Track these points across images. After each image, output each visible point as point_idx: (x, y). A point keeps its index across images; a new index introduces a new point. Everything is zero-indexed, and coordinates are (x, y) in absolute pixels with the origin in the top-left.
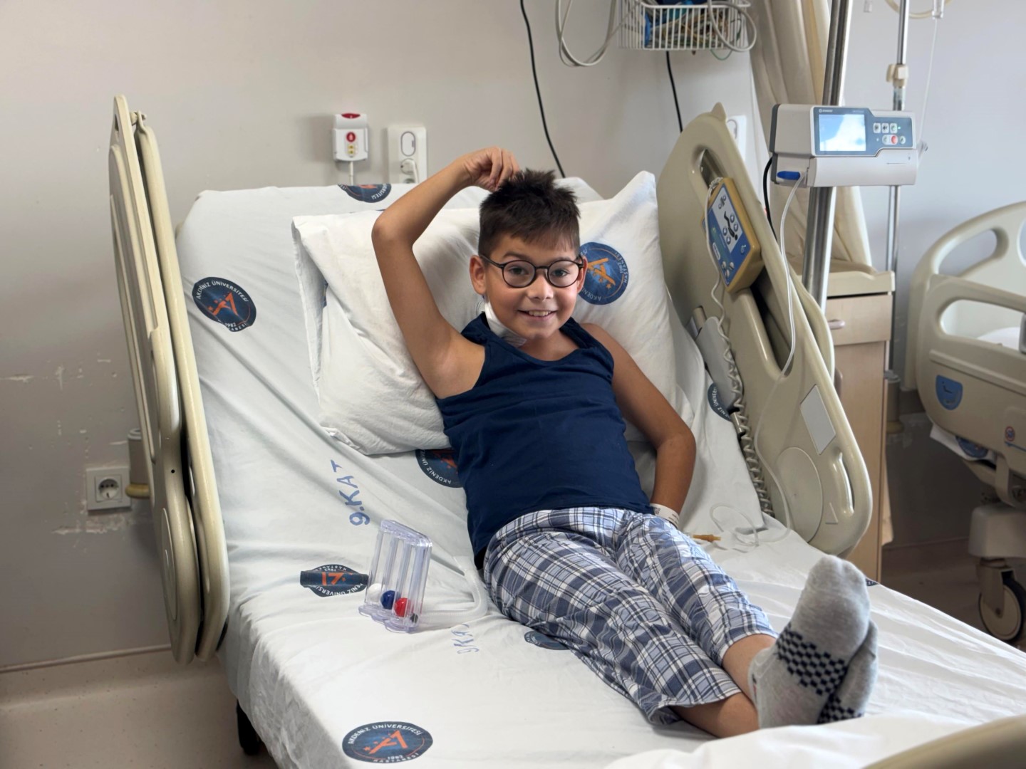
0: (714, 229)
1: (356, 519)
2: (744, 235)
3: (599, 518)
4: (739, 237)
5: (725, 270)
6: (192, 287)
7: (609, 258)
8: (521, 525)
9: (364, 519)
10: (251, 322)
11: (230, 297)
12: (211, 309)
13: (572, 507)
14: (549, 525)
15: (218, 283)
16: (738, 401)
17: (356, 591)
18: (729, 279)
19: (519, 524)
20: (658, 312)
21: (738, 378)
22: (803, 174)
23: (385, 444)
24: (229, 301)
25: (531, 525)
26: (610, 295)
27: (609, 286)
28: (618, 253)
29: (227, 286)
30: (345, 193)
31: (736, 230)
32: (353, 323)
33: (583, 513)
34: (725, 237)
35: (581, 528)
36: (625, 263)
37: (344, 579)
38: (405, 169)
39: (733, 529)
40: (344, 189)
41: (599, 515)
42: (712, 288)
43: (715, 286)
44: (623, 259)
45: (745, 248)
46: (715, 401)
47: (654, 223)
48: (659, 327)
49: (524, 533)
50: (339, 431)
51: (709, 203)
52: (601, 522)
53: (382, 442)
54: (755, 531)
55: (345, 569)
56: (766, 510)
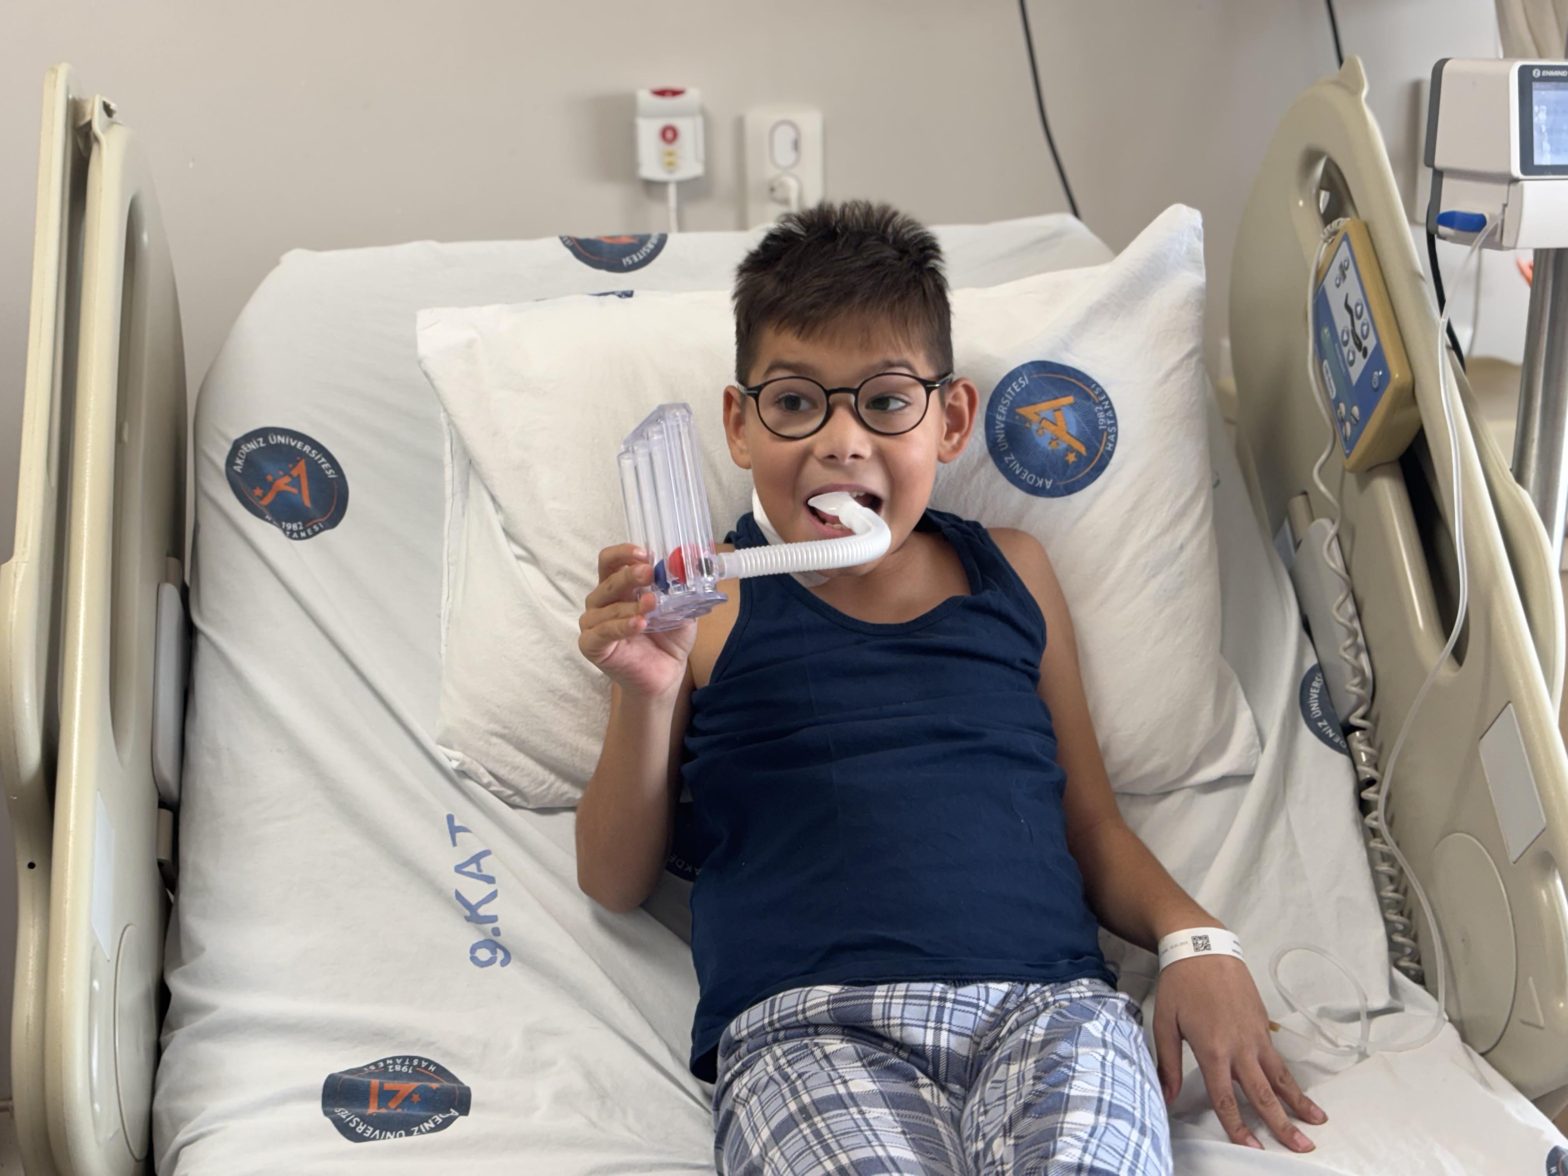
0: (1326, 331)
1: (484, 954)
2: (1378, 348)
3: (941, 1009)
4: (1370, 351)
5: (1342, 421)
6: (228, 447)
7: (1075, 395)
8: (776, 1016)
9: (500, 955)
10: (333, 521)
11: (301, 469)
12: (258, 492)
13: (882, 983)
14: (830, 1021)
15: (281, 439)
16: (1361, 711)
17: (432, 1130)
18: (1350, 443)
19: (771, 1014)
20: (1180, 516)
21: (1364, 658)
22: (1493, 217)
23: (566, 787)
24: (299, 476)
25: (793, 1019)
26: (1072, 476)
27: (1071, 458)
28: (1098, 386)
29: (299, 445)
30: (568, 253)
31: (1365, 337)
32: (510, 535)
33: (905, 997)
34: (1345, 350)
35: (896, 1033)
36: (1111, 408)
37: (416, 1098)
38: (778, 194)
39: (1313, 1009)
40: (567, 246)
41: (942, 999)
42: (1316, 461)
43: (1323, 457)
44: (1107, 399)
45: (1380, 377)
46: (1315, 707)
47: (1191, 317)
48: (1182, 548)
49: (782, 1034)
50: (468, 760)
51: (1318, 273)
52: (946, 1018)
53: (558, 783)
54: (1363, 1017)
55: (432, 1068)
56: (1404, 963)
